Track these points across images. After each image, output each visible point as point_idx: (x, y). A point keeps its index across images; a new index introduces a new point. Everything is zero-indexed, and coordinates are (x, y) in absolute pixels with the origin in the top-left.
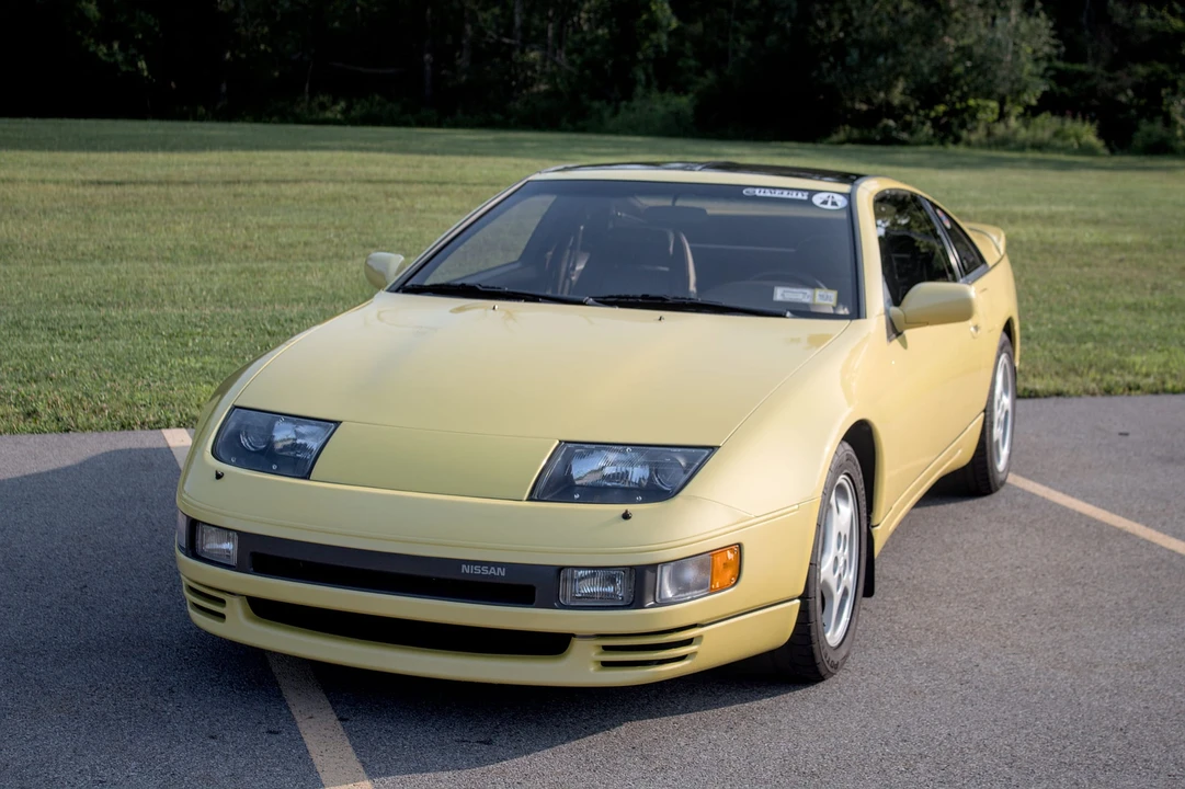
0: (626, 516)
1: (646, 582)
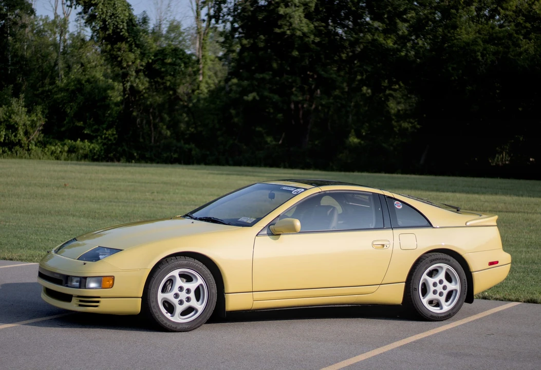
0: (85, 264)
1: (83, 282)
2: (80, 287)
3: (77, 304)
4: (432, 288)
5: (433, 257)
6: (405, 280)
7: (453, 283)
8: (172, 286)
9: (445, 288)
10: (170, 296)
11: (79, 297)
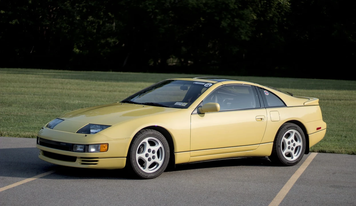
0: (86, 136)
1: (86, 148)
2: (84, 152)
3: (80, 163)
4: (288, 145)
5: (288, 126)
6: (273, 140)
7: (298, 141)
8: (143, 149)
9: (294, 145)
10: (143, 155)
11: (82, 158)
